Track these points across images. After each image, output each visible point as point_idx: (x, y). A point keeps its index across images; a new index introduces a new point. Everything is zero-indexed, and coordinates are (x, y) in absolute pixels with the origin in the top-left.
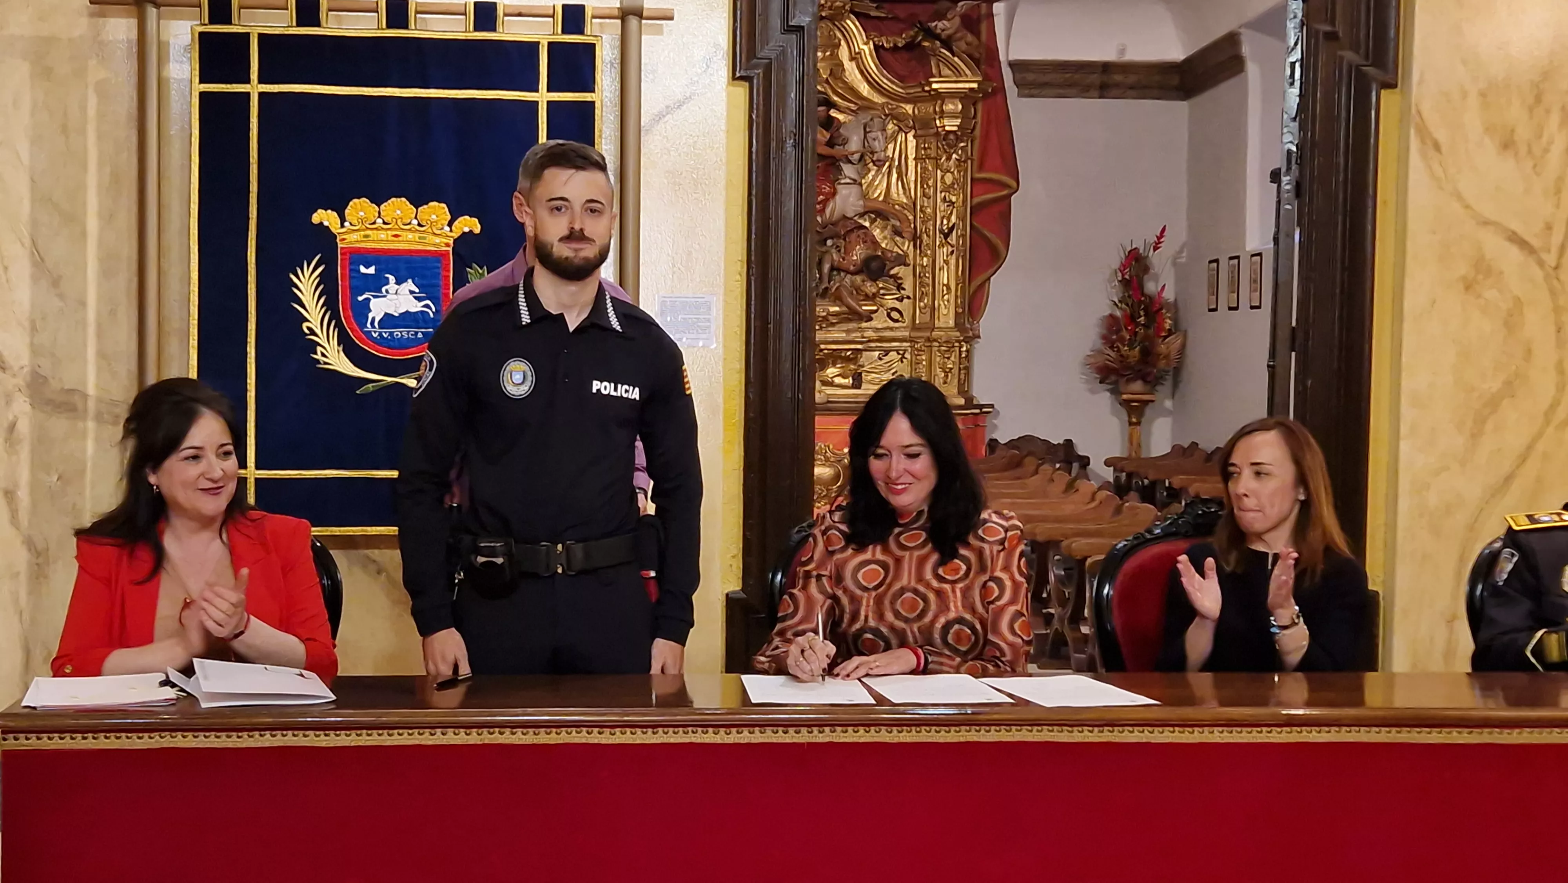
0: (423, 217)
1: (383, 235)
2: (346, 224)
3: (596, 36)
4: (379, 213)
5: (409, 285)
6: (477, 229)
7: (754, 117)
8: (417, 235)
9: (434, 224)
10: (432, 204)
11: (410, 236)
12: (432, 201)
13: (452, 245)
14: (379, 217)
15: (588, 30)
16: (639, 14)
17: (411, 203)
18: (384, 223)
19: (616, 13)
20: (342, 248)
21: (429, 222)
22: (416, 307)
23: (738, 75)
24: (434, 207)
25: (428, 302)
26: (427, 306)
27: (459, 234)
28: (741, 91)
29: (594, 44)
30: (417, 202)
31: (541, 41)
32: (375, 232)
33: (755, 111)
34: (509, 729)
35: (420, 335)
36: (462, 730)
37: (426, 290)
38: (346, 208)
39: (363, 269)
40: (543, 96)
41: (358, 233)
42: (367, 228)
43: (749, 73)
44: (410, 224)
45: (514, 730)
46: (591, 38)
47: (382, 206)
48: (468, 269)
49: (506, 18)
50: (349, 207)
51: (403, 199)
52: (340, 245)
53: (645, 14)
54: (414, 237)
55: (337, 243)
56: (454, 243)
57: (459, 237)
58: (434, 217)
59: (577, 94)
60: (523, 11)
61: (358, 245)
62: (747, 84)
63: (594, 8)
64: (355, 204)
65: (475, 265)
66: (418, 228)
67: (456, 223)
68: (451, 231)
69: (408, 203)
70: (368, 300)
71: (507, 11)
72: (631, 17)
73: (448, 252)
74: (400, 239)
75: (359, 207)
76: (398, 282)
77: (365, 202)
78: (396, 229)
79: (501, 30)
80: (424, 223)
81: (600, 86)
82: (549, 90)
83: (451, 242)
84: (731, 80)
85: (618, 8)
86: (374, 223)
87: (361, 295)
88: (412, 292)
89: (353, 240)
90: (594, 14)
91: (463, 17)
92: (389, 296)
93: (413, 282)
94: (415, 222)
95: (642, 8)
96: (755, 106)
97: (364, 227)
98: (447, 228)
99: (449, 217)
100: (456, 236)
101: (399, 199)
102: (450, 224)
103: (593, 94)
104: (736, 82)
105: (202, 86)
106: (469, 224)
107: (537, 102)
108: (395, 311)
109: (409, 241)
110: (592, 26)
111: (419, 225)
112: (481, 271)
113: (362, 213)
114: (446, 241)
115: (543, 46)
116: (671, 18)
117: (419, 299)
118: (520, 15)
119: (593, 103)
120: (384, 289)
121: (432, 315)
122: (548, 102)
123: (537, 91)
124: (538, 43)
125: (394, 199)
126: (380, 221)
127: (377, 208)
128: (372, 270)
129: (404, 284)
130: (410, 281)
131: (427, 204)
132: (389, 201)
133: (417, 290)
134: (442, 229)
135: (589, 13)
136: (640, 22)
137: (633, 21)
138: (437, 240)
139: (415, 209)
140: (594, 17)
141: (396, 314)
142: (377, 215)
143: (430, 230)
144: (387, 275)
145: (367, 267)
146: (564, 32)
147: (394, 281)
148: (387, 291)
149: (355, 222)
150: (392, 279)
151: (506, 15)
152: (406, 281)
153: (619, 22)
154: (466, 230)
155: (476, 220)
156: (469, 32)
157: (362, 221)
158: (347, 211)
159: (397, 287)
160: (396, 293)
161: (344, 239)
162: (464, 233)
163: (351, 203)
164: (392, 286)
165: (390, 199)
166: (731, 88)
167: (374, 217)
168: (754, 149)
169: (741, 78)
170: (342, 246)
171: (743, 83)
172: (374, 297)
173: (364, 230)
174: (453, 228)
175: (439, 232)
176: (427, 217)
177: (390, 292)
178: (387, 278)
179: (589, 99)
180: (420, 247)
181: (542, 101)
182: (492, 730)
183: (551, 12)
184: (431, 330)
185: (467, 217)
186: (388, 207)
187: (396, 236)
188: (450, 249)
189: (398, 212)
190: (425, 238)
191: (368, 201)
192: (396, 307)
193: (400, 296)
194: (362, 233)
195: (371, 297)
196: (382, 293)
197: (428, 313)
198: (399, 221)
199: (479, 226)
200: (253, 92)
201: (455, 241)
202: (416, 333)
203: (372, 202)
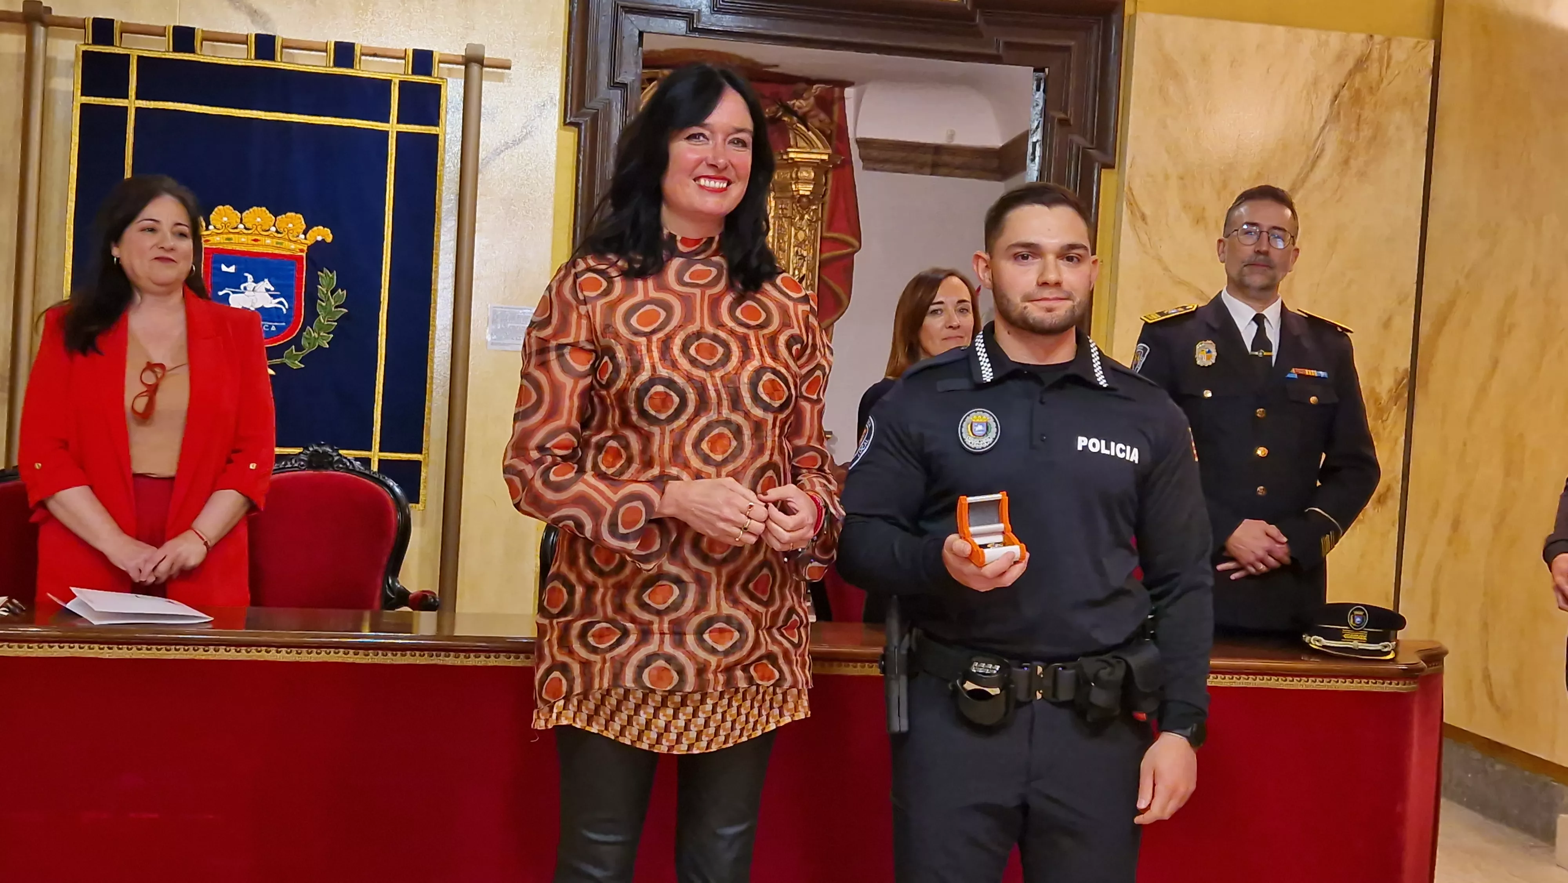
0: (280, 226)
1: (243, 239)
2: (211, 227)
3: (442, 79)
4: (241, 219)
5: (266, 284)
6: (329, 239)
7: (581, 158)
8: (275, 240)
9: (291, 232)
10: (289, 214)
11: (268, 241)
12: (291, 211)
13: (306, 251)
14: (241, 222)
15: (435, 72)
16: (480, 61)
17: (270, 212)
18: (246, 228)
19: (460, 60)
20: (205, 248)
21: (286, 230)
22: (271, 303)
23: (568, 121)
24: (291, 217)
25: (282, 299)
26: (281, 303)
27: (313, 242)
28: (571, 135)
29: (440, 86)
30: (276, 212)
31: (393, 79)
32: (237, 236)
33: (582, 153)
34: (275, 649)
35: (273, 328)
36: (232, 648)
37: (281, 289)
38: (211, 213)
39: (224, 268)
40: (393, 127)
41: (221, 236)
42: (230, 233)
43: (577, 120)
44: (269, 230)
45: (279, 650)
46: (438, 80)
47: (244, 214)
48: (319, 273)
49: (363, 58)
50: (214, 213)
51: (264, 209)
52: (204, 245)
53: (485, 62)
54: (272, 242)
55: (201, 243)
56: (308, 249)
57: (312, 245)
58: (291, 225)
59: (423, 127)
60: (378, 53)
61: (221, 247)
62: (577, 129)
63: (441, 54)
64: (219, 210)
65: (325, 270)
66: (276, 234)
67: (310, 231)
68: (306, 239)
69: (267, 212)
70: (228, 295)
71: (364, 51)
72: (473, 64)
73: (302, 257)
74: (259, 243)
75: (223, 213)
76: (256, 281)
77: (229, 209)
78: (256, 234)
79: (358, 68)
80: (281, 230)
81: (443, 121)
82: (398, 122)
83: (305, 248)
84: (562, 124)
85: (463, 56)
86: (236, 228)
87: (221, 290)
88: (268, 290)
89: (216, 242)
90: (441, 59)
91: (325, 54)
92: (247, 293)
93: (270, 282)
94: (273, 229)
95: (483, 57)
96: (582, 149)
97: (226, 231)
98: (302, 236)
99: (304, 227)
100: (310, 242)
101: (259, 209)
102: (305, 233)
103: (438, 128)
104: (567, 127)
105: (84, 98)
106: (322, 234)
107: (387, 132)
108: (252, 306)
109: (268, 245)
110: (438, 69)
111: (277, 232)
112: (331, 276)
113: (225, 219)
114: (301, 247)
115: (395, 84)
116: (509, 68)
117: (274, 297)
118: (375, 55)
119: (437, 136)
120: (242, 287)
121: (285, 311)
122: (398, 133)
123: (388, 122)
124: (390, 81)
125: (255, 208)
126: (241, 226)
127: (239, 214)
128: (232, 269)
129: (262, 283)
130: (266, 280)
131: (285, 214)
132: (251, 210)
133: (272, 289)
134: (298, 236)
135: (436, 58)
136: (482, 69)
137: (475, 68)
138: (293, 246)
139: (274, 218)
140: (440, 62)
141: (253, 309)
142: (239, 221)
143: (287, 237)
144: (246, 274)
145: (228, 267)
146: (414, 73)
147: (252, 279)
148: (245, 288)
149: (219, 226)
150: (250, 277)
151: (362, 54)
152: (263, 280)
153: (463, 67)
154: (319, 238)
155: (329, 231)
156: (329, 67)
157: (225, 225)
158: (212, 216)
159: (254, 284)
160: (253, 290)
161: (208, 241)
162: (317, 241)
163: (216, 209)
164: (250, 284)
165: (252, 207)
166: (563, 132)
167: (236, 222)
168: (580, 185)
169: (571, 124)
170: (206, 246)
171: (573, 128)
172: (233, 292)
173: (226, 233)
174: (308, 236)
175: (295, 239)
176: (284, 225)
177: (248, 289)
178: (246, 277)
179: (433, 132)
180: (277, 252)
181: (392, 132)
182: (259, 649)
183: (403, 55)
184: (284, 324)
185: (321, 228)
186: (250, 215)
187: (256, 240)
188: (304, 255)
189: (259, 220)
190: (281, 244)
191: (231, 208)
192: (253, 302)
193: (256, 293)
194: (225, 236)
195: (231, 293)
196: (239, 288)
197: (281, 309)
198: (259, 227)
199: (331, 236)
200: (131, 107)
201: (309, 247)
202: (270, 326)
203: (235, 209)
